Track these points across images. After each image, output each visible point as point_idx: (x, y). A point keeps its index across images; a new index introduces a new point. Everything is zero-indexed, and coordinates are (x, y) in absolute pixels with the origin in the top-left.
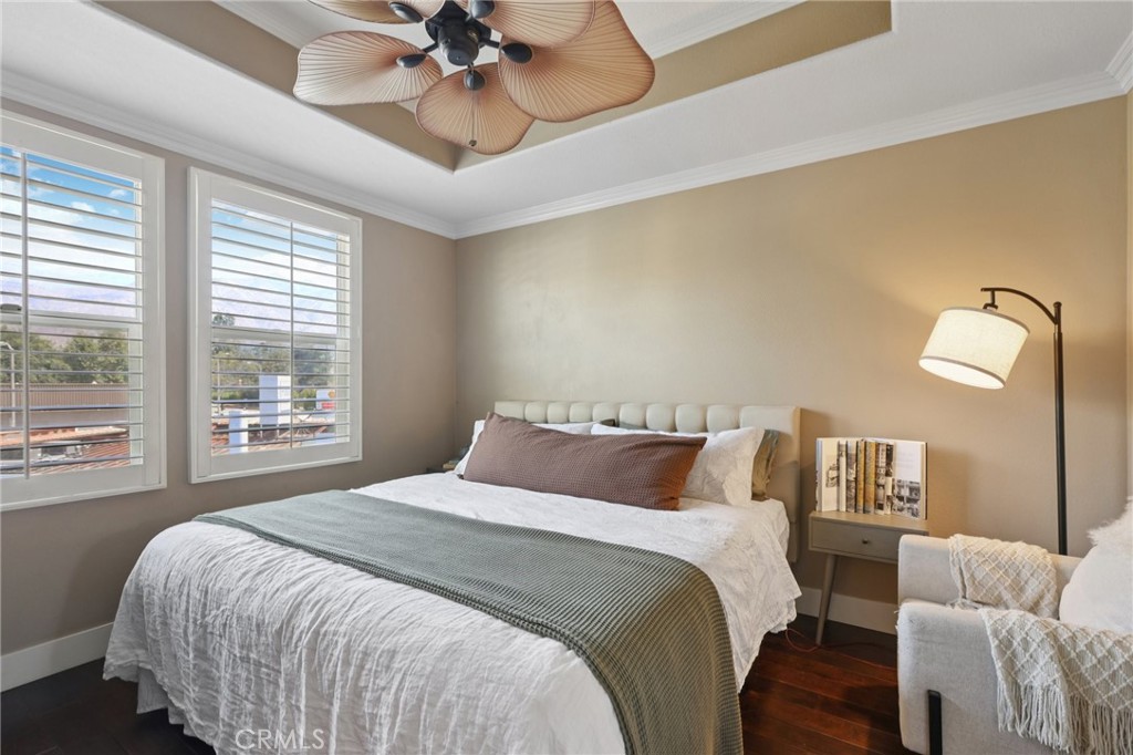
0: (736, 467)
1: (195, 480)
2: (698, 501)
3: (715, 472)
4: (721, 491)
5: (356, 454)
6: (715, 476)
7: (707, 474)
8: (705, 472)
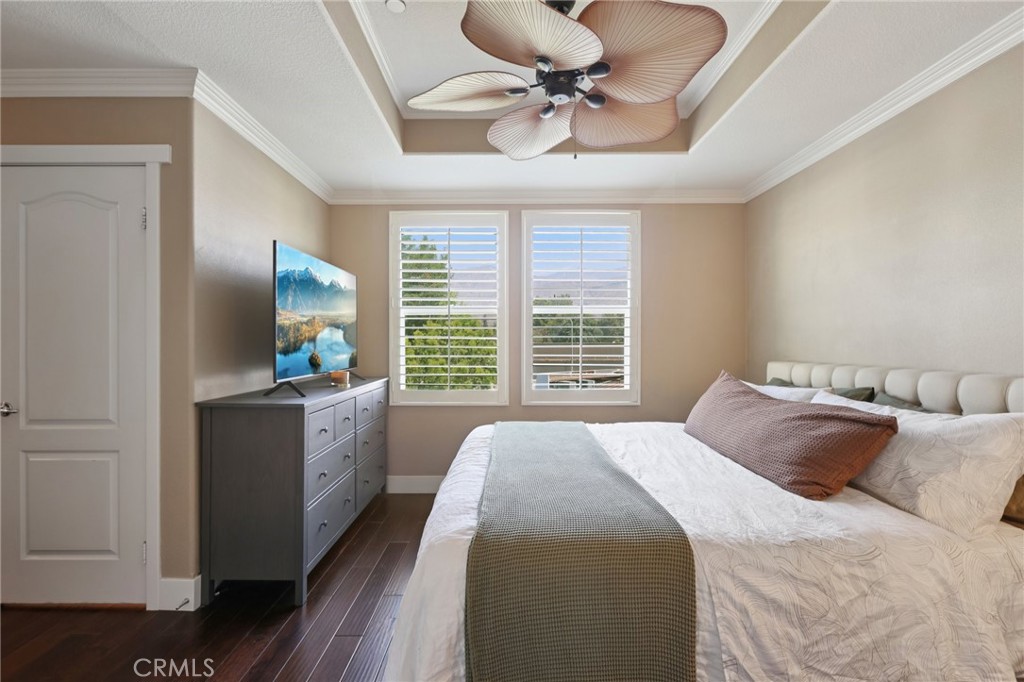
0: (958, 468)
1: (523, 403)
2: (863, 496)
3: (915, 466)
4: (914, 495)
5: (635, 400)
6: (913, 473)
7: (903, 468)
8: (901, 463)
